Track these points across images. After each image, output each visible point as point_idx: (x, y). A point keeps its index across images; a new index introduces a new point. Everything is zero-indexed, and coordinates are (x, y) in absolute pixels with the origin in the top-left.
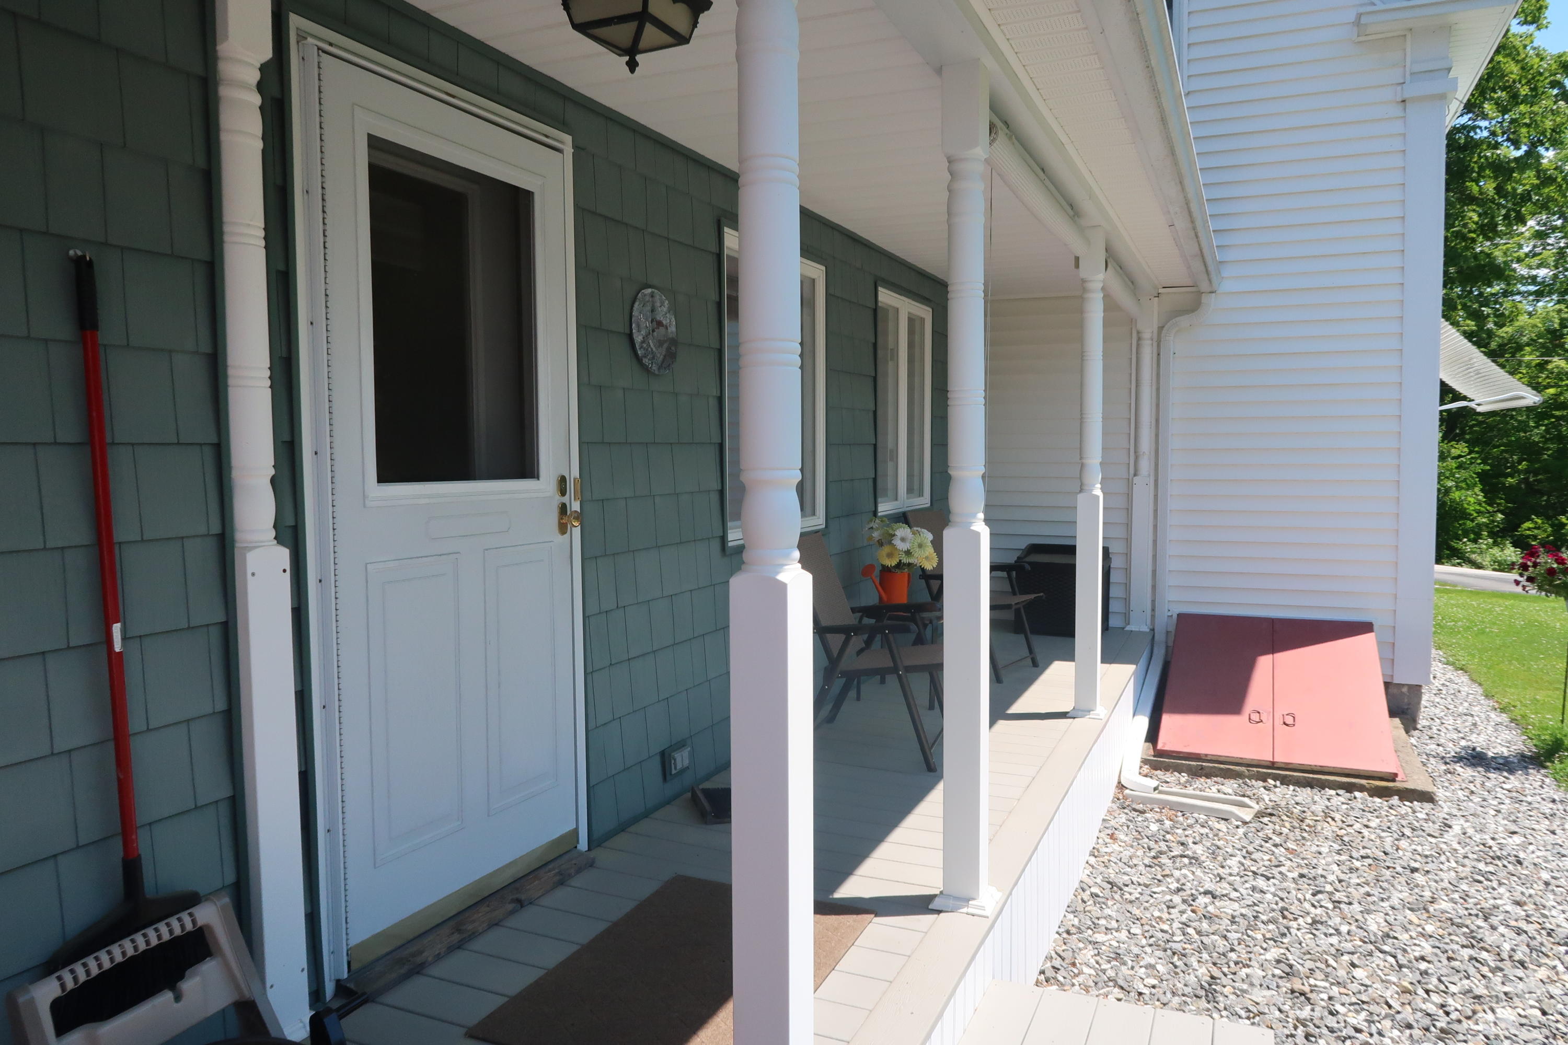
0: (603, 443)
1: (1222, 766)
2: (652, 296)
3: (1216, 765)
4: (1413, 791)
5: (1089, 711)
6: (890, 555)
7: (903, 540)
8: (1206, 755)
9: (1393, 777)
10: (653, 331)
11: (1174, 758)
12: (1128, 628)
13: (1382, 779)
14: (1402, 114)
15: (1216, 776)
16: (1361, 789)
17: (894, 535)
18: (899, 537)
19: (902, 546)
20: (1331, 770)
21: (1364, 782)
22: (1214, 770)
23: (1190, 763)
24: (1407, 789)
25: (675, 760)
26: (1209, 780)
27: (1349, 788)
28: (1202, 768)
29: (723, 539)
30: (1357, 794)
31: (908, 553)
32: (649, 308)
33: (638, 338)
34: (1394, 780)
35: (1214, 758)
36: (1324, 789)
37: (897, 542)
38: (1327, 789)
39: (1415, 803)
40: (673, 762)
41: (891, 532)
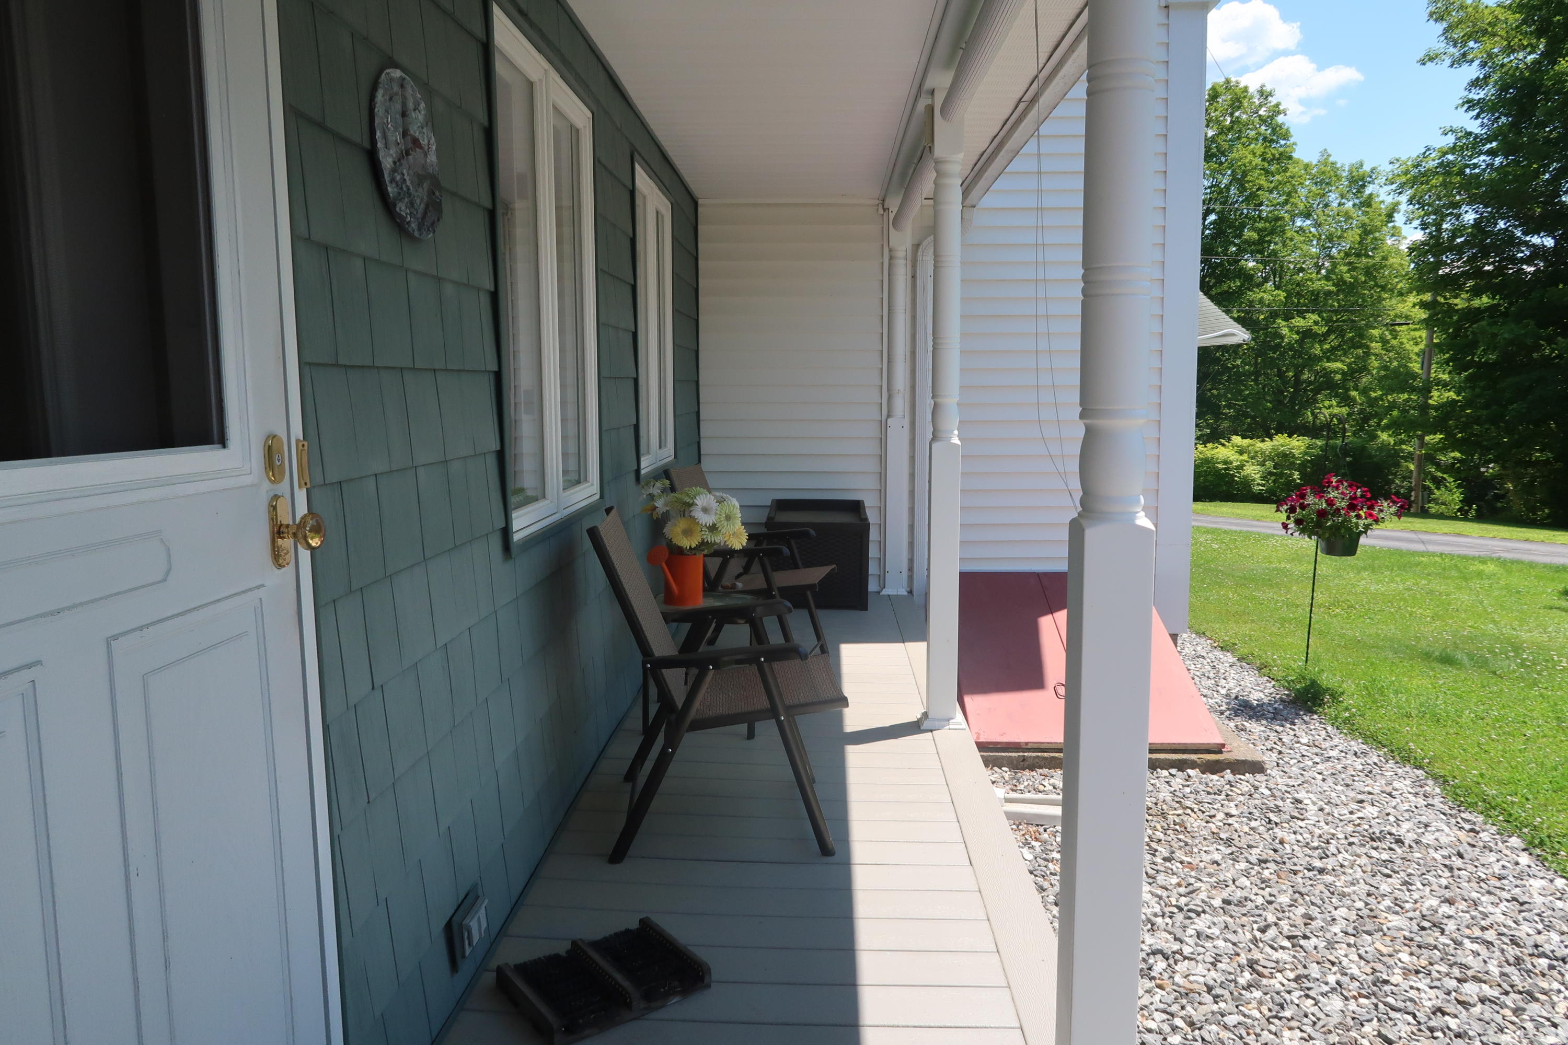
0: (336, 365)
1: (1046, 755)
2: (402, 86)
3: (1039, 754)
4: (1244, 762)
5: (949, 720)
6: (687, 533)
7: (705, 510)
8: (1027, 743)
9: (1218, 749)
10: (408, 154)
11: (998, 750)
12: (884, 592)
13: (1209, 751)
14: (1165, 21)
15: (1041, 768)
16: (1193, 765)
17: (693, 504)
18: (700, 506)
19: (706, 520)
20: (1159, 747)
21: (1194, 757)
22: (1037, 760)
23: (1010, 754)
24: (1238, 761)
25: (470, 933)
26: (1034, 773)
27: (1181, 766)
28: (1024, 759)
29: (506, 532)
30: (1190, 771)
31: (713, 528)
32: (398, 106)
33: (387, 162)
34: (1221, 752)
35: (1036, 746)
36: (1155, 770)
37: (698, 514)
38: (1159, 770)
39: (1247, 775)
40: (466, 935)
41: (688, 500)
